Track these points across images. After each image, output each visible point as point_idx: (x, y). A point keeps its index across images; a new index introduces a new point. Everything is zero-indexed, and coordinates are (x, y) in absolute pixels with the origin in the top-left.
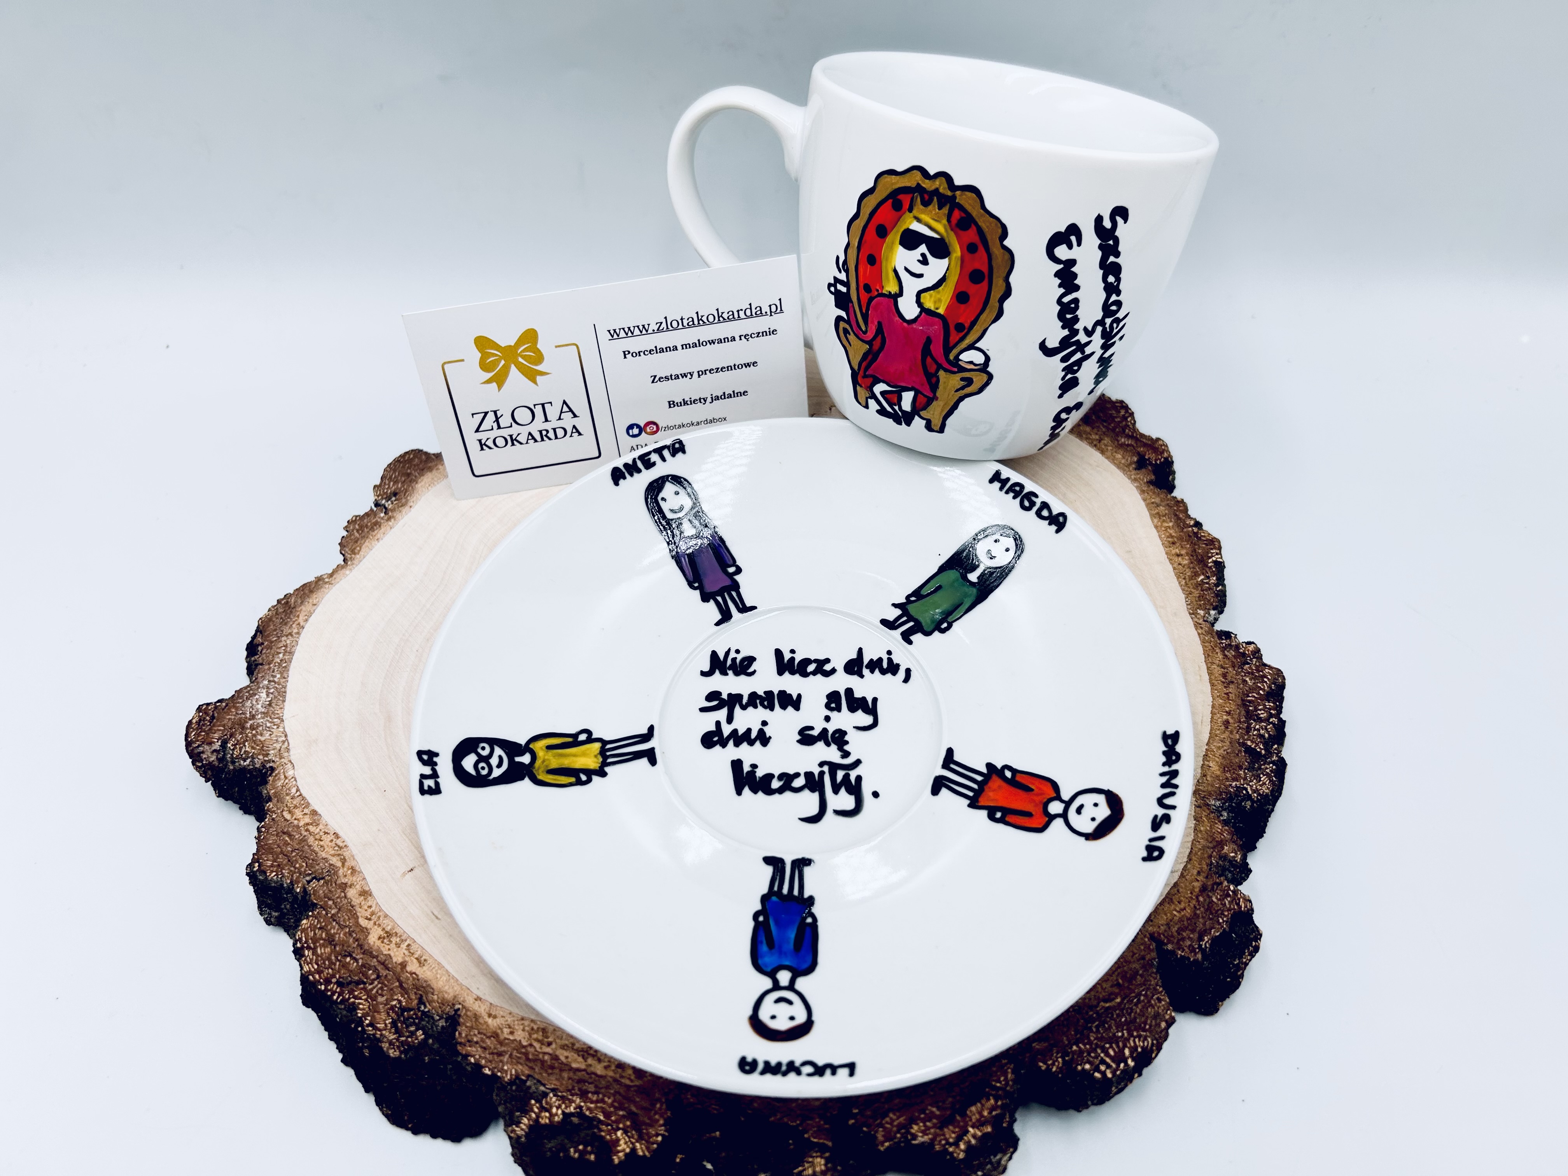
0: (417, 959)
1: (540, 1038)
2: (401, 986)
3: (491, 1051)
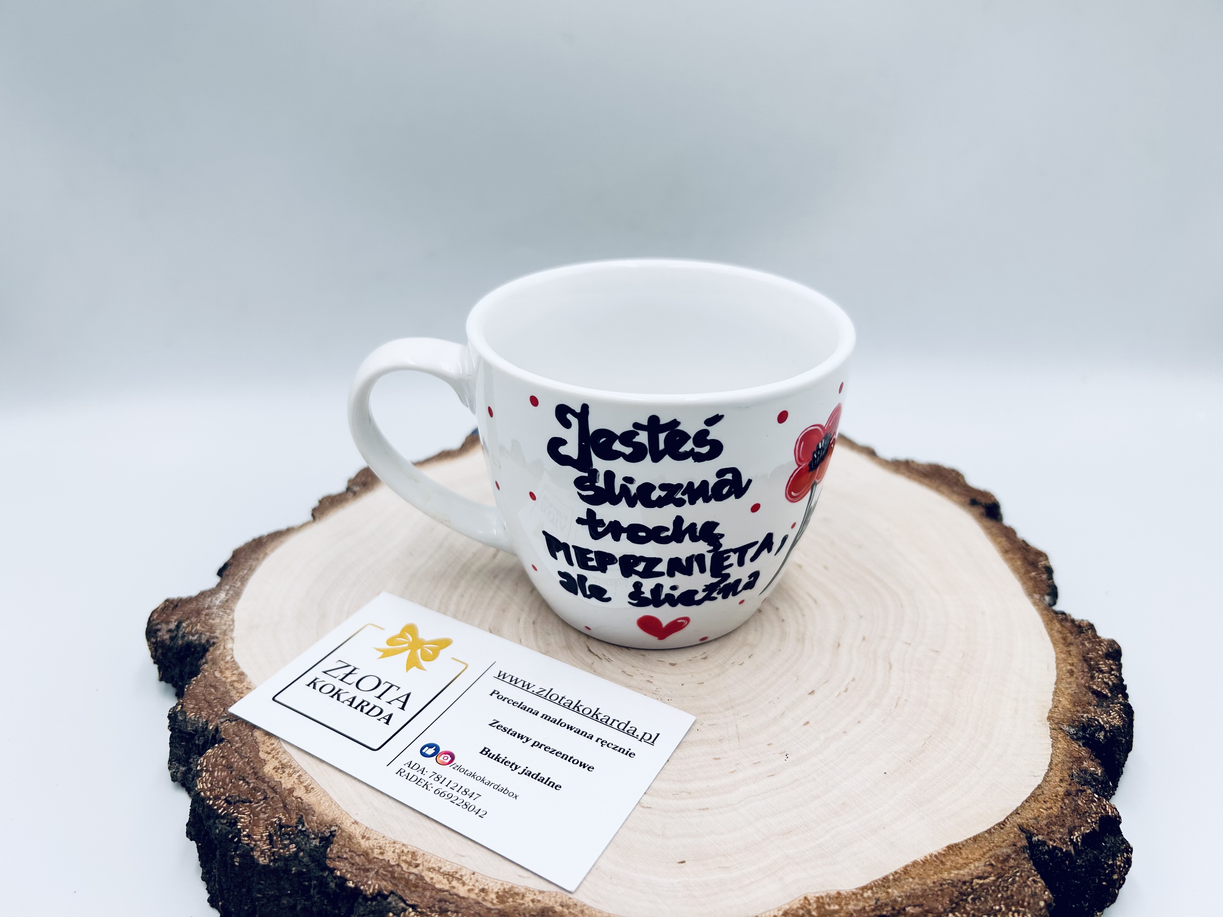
0: (305, 787)
1: (409, 859)
2: (285, 806)
3: (358, 867)
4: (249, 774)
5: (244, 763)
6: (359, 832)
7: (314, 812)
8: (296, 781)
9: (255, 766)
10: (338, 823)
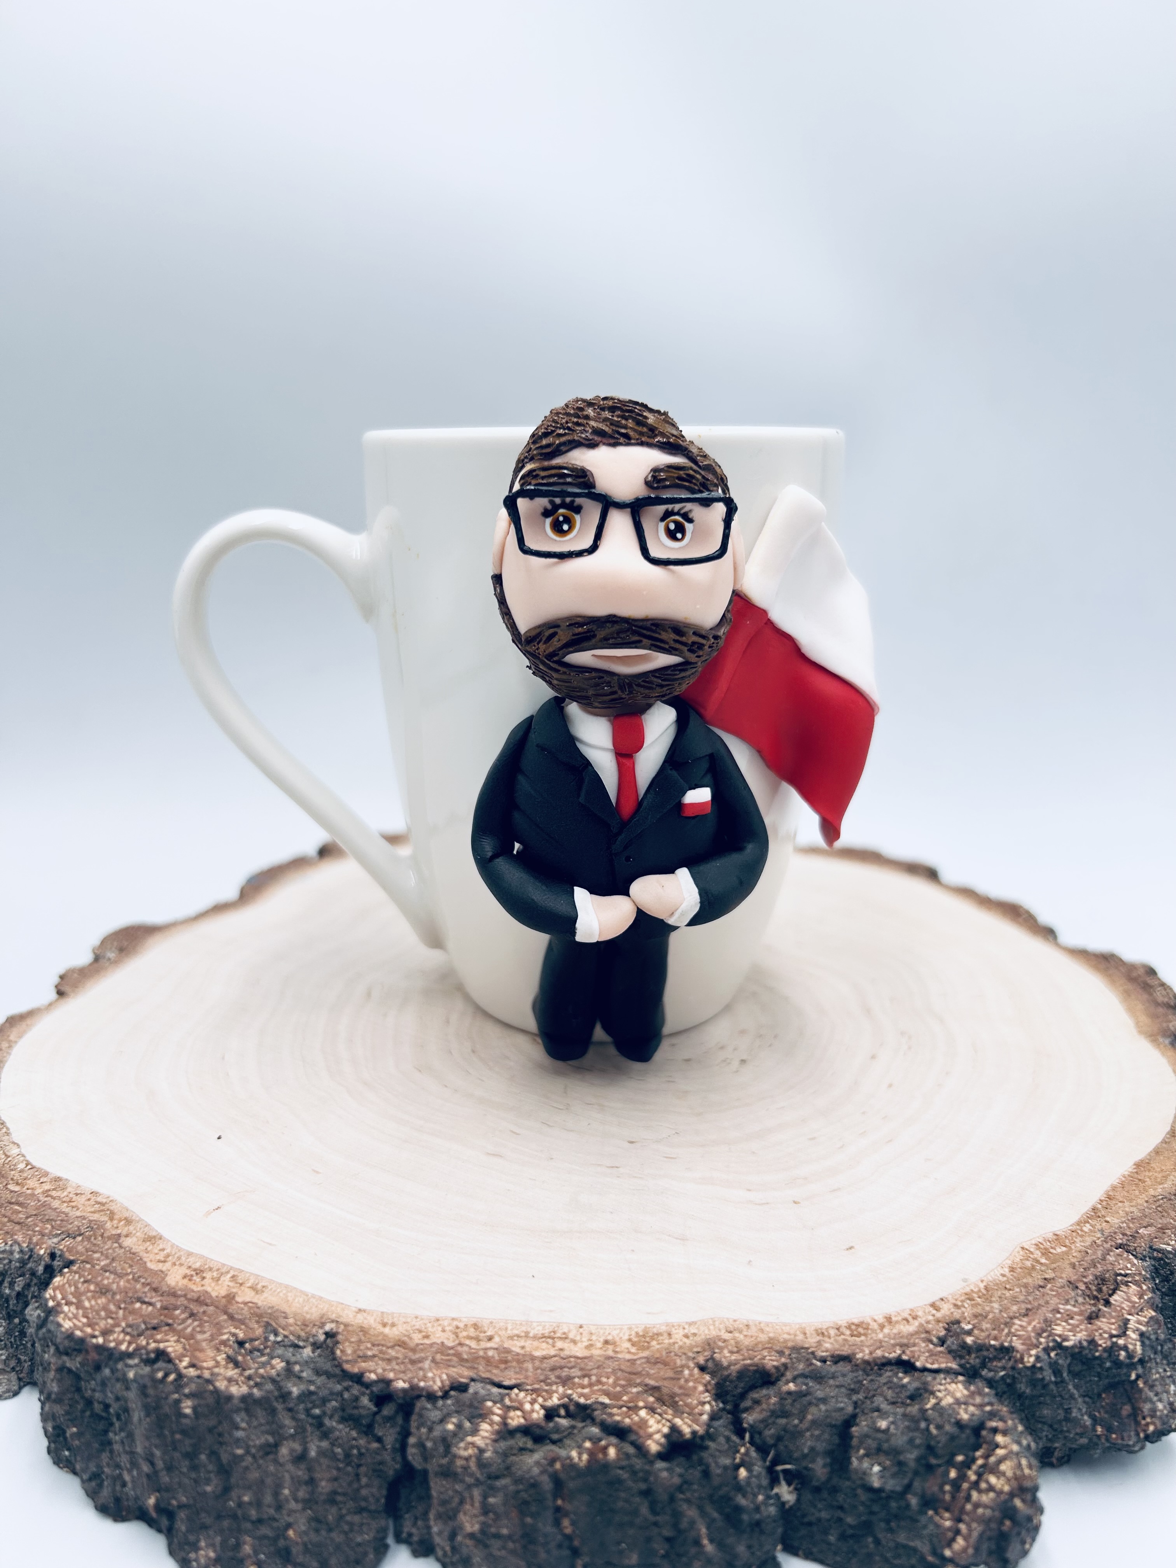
4: (144, 1293)
5: (128, 1281)
6: (375, 1320)
7: (284, 1313)
8: (231, 1284)
9: (149, 1281)
10: (333, 1317)
